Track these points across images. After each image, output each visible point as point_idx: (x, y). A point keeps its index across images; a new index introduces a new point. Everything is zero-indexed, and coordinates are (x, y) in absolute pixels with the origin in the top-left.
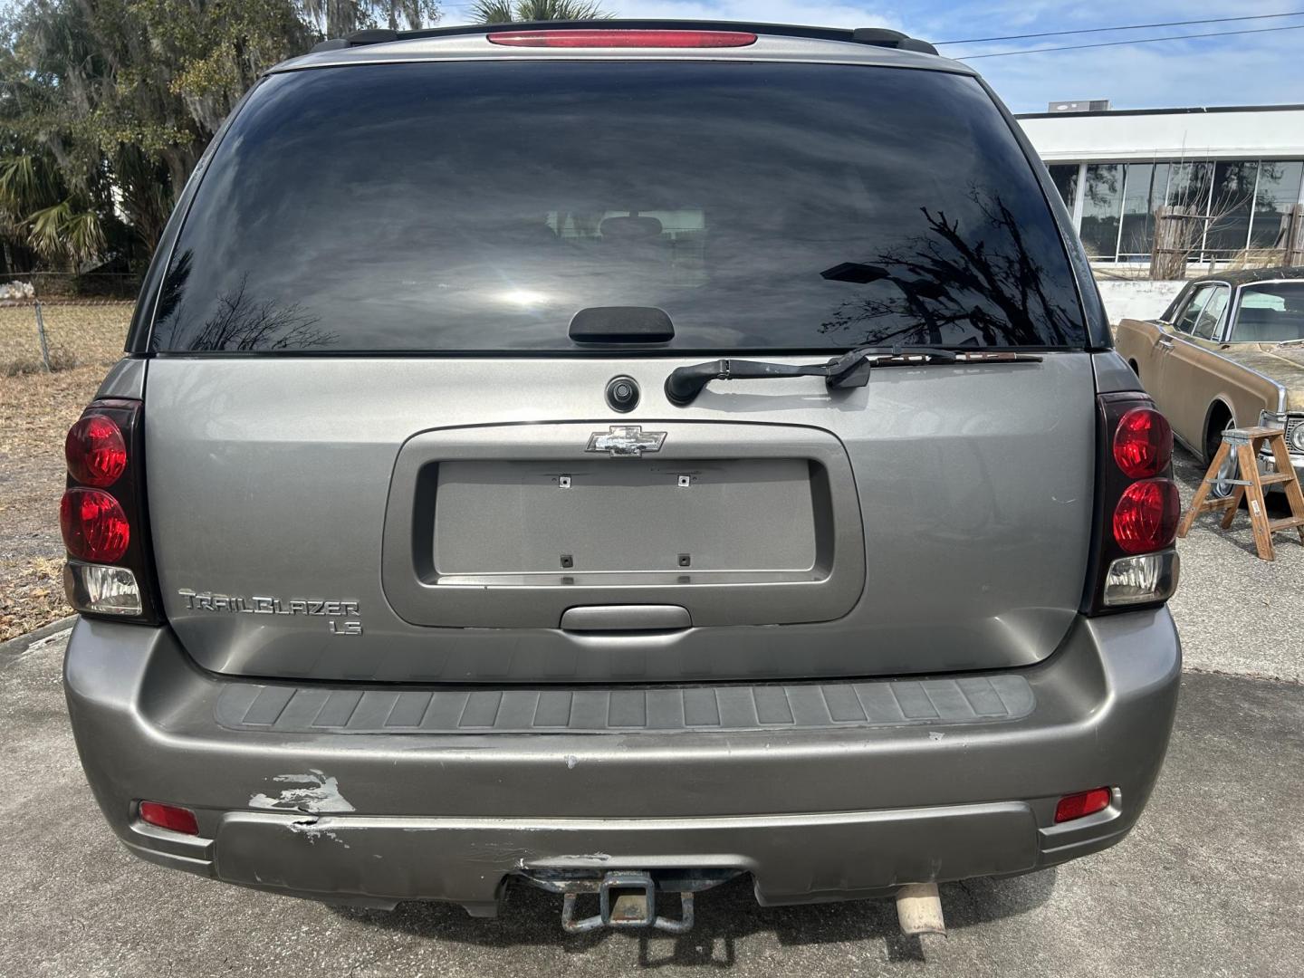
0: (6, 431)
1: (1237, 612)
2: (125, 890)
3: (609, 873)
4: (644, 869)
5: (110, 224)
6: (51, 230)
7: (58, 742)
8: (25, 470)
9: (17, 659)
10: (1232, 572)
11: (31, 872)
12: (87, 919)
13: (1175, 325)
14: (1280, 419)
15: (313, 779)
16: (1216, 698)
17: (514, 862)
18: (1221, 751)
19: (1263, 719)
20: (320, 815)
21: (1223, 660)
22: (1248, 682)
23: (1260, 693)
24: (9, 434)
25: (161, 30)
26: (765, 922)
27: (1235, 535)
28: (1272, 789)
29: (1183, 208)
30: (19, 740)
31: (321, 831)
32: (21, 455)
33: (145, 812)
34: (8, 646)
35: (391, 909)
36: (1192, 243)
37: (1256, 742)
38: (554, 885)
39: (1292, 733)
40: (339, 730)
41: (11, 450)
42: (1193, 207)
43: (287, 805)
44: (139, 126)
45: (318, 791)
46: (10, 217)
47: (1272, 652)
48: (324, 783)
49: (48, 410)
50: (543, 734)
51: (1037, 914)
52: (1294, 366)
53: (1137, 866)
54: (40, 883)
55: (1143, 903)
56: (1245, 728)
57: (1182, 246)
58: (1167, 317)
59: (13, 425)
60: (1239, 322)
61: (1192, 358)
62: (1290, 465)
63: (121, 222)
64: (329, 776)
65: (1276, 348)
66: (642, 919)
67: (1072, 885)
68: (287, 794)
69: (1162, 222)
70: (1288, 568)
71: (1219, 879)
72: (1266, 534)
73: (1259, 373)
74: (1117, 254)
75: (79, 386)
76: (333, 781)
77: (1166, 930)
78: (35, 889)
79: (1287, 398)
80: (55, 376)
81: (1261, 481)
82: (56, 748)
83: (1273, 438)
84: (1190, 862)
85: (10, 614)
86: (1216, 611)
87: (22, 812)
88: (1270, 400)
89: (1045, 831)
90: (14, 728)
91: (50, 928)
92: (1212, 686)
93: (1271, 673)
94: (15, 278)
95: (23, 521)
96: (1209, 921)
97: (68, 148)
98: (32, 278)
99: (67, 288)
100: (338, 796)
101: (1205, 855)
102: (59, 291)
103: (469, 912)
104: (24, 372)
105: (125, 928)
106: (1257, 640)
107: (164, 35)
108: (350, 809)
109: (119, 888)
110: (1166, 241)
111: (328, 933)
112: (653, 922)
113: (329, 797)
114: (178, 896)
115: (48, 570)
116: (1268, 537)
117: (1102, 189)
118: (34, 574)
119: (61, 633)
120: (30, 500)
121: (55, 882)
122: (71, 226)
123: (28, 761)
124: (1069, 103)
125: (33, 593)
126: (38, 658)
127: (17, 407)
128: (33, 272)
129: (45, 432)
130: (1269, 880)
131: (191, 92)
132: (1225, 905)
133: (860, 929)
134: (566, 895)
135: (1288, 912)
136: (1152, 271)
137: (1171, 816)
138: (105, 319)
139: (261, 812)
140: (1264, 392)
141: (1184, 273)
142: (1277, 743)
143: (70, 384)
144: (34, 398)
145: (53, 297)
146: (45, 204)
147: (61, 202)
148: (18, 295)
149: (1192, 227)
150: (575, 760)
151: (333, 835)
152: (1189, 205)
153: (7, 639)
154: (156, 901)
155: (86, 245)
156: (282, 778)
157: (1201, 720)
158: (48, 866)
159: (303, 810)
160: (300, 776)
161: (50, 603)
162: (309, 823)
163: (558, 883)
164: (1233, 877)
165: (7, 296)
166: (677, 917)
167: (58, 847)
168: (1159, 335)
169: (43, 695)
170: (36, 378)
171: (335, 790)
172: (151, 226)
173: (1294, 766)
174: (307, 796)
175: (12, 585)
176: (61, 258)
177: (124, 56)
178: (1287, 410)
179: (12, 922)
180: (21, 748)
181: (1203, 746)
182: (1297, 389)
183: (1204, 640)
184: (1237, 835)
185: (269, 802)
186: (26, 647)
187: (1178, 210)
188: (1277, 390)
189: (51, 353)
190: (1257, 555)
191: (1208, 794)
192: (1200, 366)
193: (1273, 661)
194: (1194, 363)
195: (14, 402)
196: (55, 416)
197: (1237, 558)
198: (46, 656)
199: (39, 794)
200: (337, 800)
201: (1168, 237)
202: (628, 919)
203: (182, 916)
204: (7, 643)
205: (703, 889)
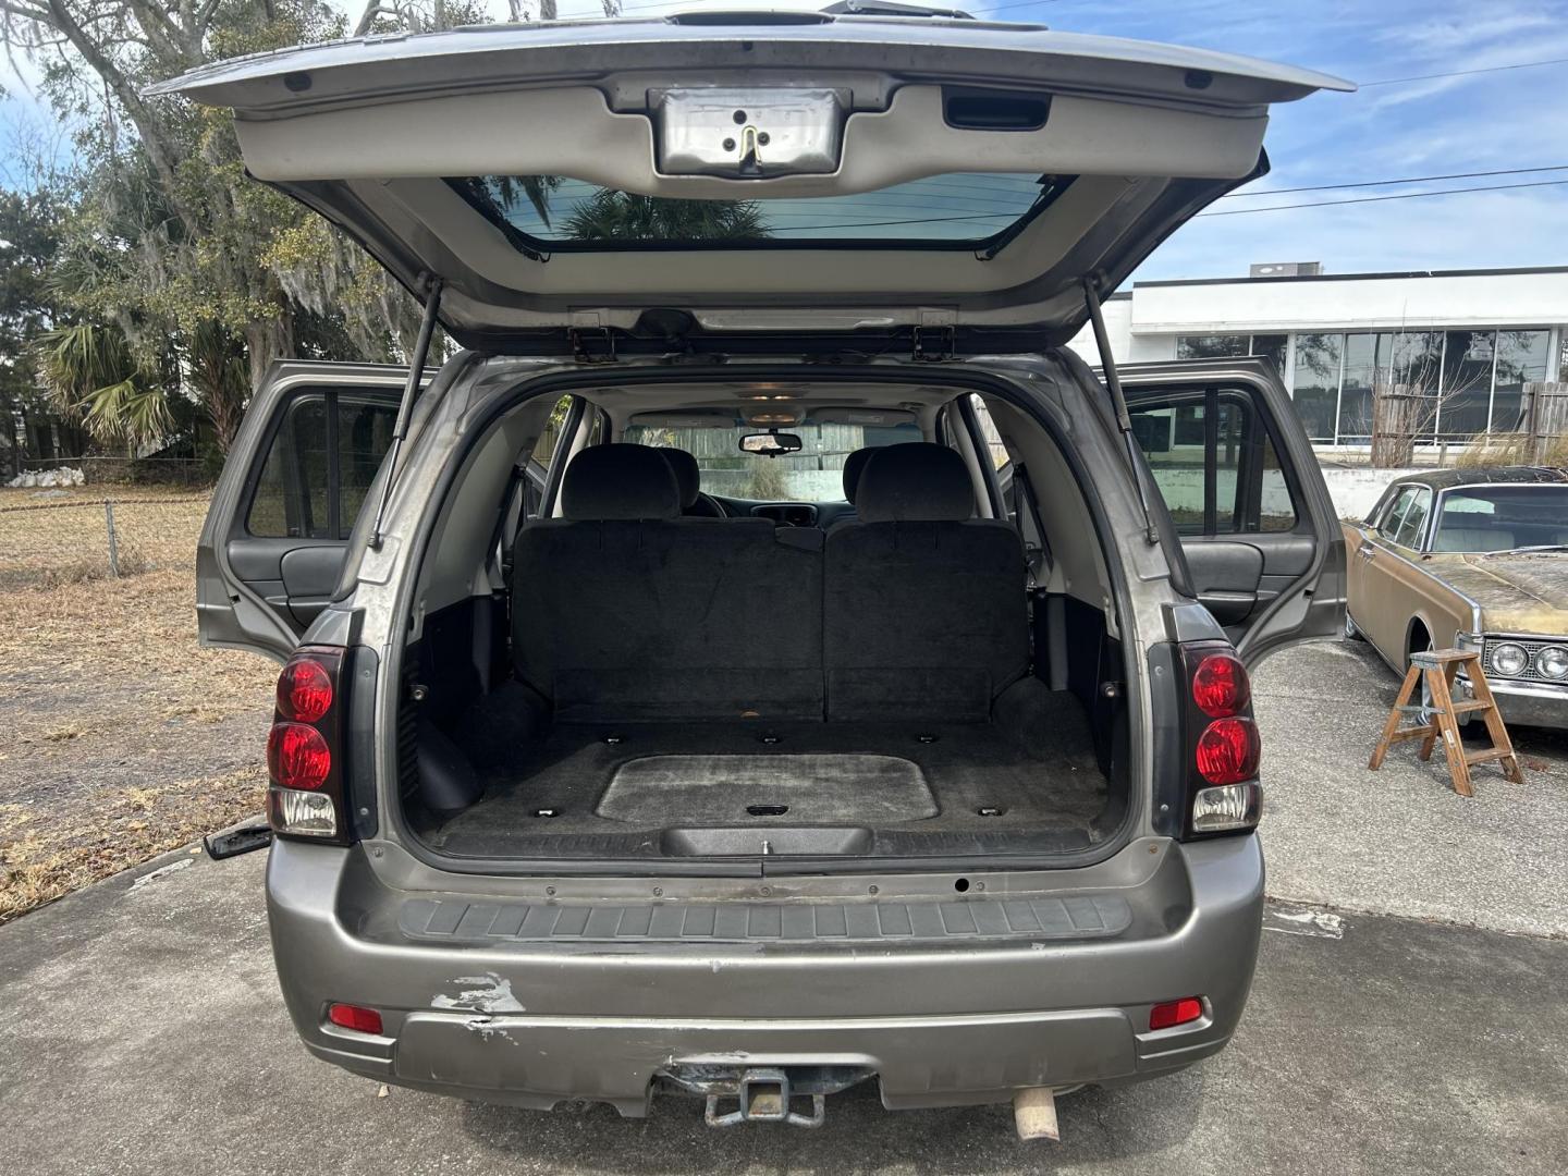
0: (76, 647)
1: (1422, 851)
2: (265, 1122)
3: (749, 1071)
4: (780, 1067)
5: (177, 403)
6: (111, 411)
7: (179, 978)
8: (102, 690)
9: (124, 894)
10: (1423, 809)
11: (169, 1104)
12: (230, 1148)
13: (1379, 529)
14: (1475, 641)
15: (489, 981)
16: (1385, 942)
17: (664, 1059)
18: (1382, 996)
19: (1432, 964)
20: (493, 1014)
21: (1397, 903)
22: (1421, 926)
23: (1432, 938)
24: (80, 649)
25: (249, 196)
26: (900, 1155)
27: (1434, 768)
28: (1428, 1034)
29: (1405, 387)
30: (139, 977)
31: (493, 1029)
32: (95, 673)
33: (335, 1015)
34: (113, 881)
35: (549, 1109)
36: (1418, 426)
37: (1420, 987)
38: (697, 1086)
39: (1460, 978)
40: (512, 938)
41: (83, 667)
42: (1418, 386)
43: (465, 1005)
44: (218, 298)
45: (494, 993)
46: (62, 394)
47: (1452, 894)
48: (498, 984)
49: (119, 621)
50: (690, 942)
51: (1174, 1151)
52: (1496, 582)
53: (1280, 1106)
54: (179, 1115)
55: (1282, 1143)
56: (1411, 973)
57: (1407, 429)
58: (1370, 520)
59: (83, 639)
60: (1442, 528)
61: (1390, 568)
62: (1487, 690)
63: (189, 402)
64: (504, 978)
65: (1481, 559)
66: (778, 1113)
67: (1211, 1124)
68: (465, 995)
69: (1382, 403)
70: (1486, 805)
71: (1359, 1120)
72: (1462, 768)
73: (1455, 588)
74: (1337, 436)
75: (151, 593)
76: (507, 983)
77: (1300, 1166)
78: (175, 1121)
79: (1483, 618)
80: (123, 582)
81: (1455, 709)
82: (178, 985)
83: (1468, 661)
84: (1334, 1103)
85: (108, 848)
86: (1398, 851)
87: (153, 1047)
88: (1464, 619)
89: (1141, 1037)
90: (131, 965)
91: (194, 1156)
92: (1382, 929)
93: (1448, 916)
94: (62, 464)
95: (107, 747)
96: (1344, 1159)
97: (138, 324)
98: (82, 464)
99: (122, 475)
100: (511, 997)
101: (1351, 1098)
102: (113, 479)
103: (620, 1111)
104: (89, 577)
105: (269, 1156)
106: (1438, 882)
107: (251, 201)
108: (521, 1009)
109: (259, 1119)
110: (1387, 424)
111: (469, 1162)
112: (786, 1117)
113: (502, 998)
114: (318, 1127)
115: (143, 801)
116: (1464, 770)
117: (1324, 357)
118: (127, 805)
119: (167, 868)
120: (112, 723)
121: (194, 1114)
122: (133, 406)
123: (151, 998)
124: (1274, 266)
125: (130, 825)
126: (146, 894)
127: (85, 618)
128: (84, 457)
129: (119, 647)
130: (1412, 1121)
131: (282, 265)
132: (1363, 1144)
133: (994, 1162)
134: (709, 1096)
135: (1427, 1151)
136: (1374, 456)
137: (1321, 1059)
138: (167, 512)
139: (441, 1013)
140: (1459, 612)
141: (1410, 460)
142: (1442, 988)
143: (141, 592)
144: (103, 607)
145: (106, 485)
146: (104, 382)
147: (123, 380)
148: (66, 482)
149: (1416, 409)
150: (719, 964)
151: (505, 1033)
152: (1412, 384)
153: (110, 874)
154: (296, 1132)
155: (149, 427)
156: (462, 980)
157: (1366, 963)
158: (185, 1099)
159: (479, 1011)
160: (478, 979)
161: (151, 835)
162: (483, 1022)
163: (702, 1085)
164: (1375, 1117)
165: (54, 483)
166: (810, 1113)
167: (193, 1081)
168: (1360, 541)
169: (157, 932)
170: (102, 585)
171: (508, 991)
172: (222, 406)
173: (1456, 1011)
174: (483, 997)
175: (106, 817)
176: (118, 443)
177: (205, 224)
178: (1484, 631)
179: (156, 1151)
180: (141, 985)
181: (1363, 990)
182: (1494, 608)
183: (1380, 881)
184: (1386, 1079)
185: (449, 1003)
186: (133, 883)
187: (1400, 389)
188: (1471, 608)
189: (120, 556)
190: (1455, 790)
191: (1361, 1038)
192: (1399, 579)
193: (1452, 904)
194: (1393, 575)
195: (81, 612)
196: (128, 628)
197: (1432, 794)
198: (154, 892)
199: (167, 1030)
200: (508, 1001)
201: (1391, 421)
202: (765, 1114)
203: (324, 1146)
204: (111, 878)
205: (833, 1092)
